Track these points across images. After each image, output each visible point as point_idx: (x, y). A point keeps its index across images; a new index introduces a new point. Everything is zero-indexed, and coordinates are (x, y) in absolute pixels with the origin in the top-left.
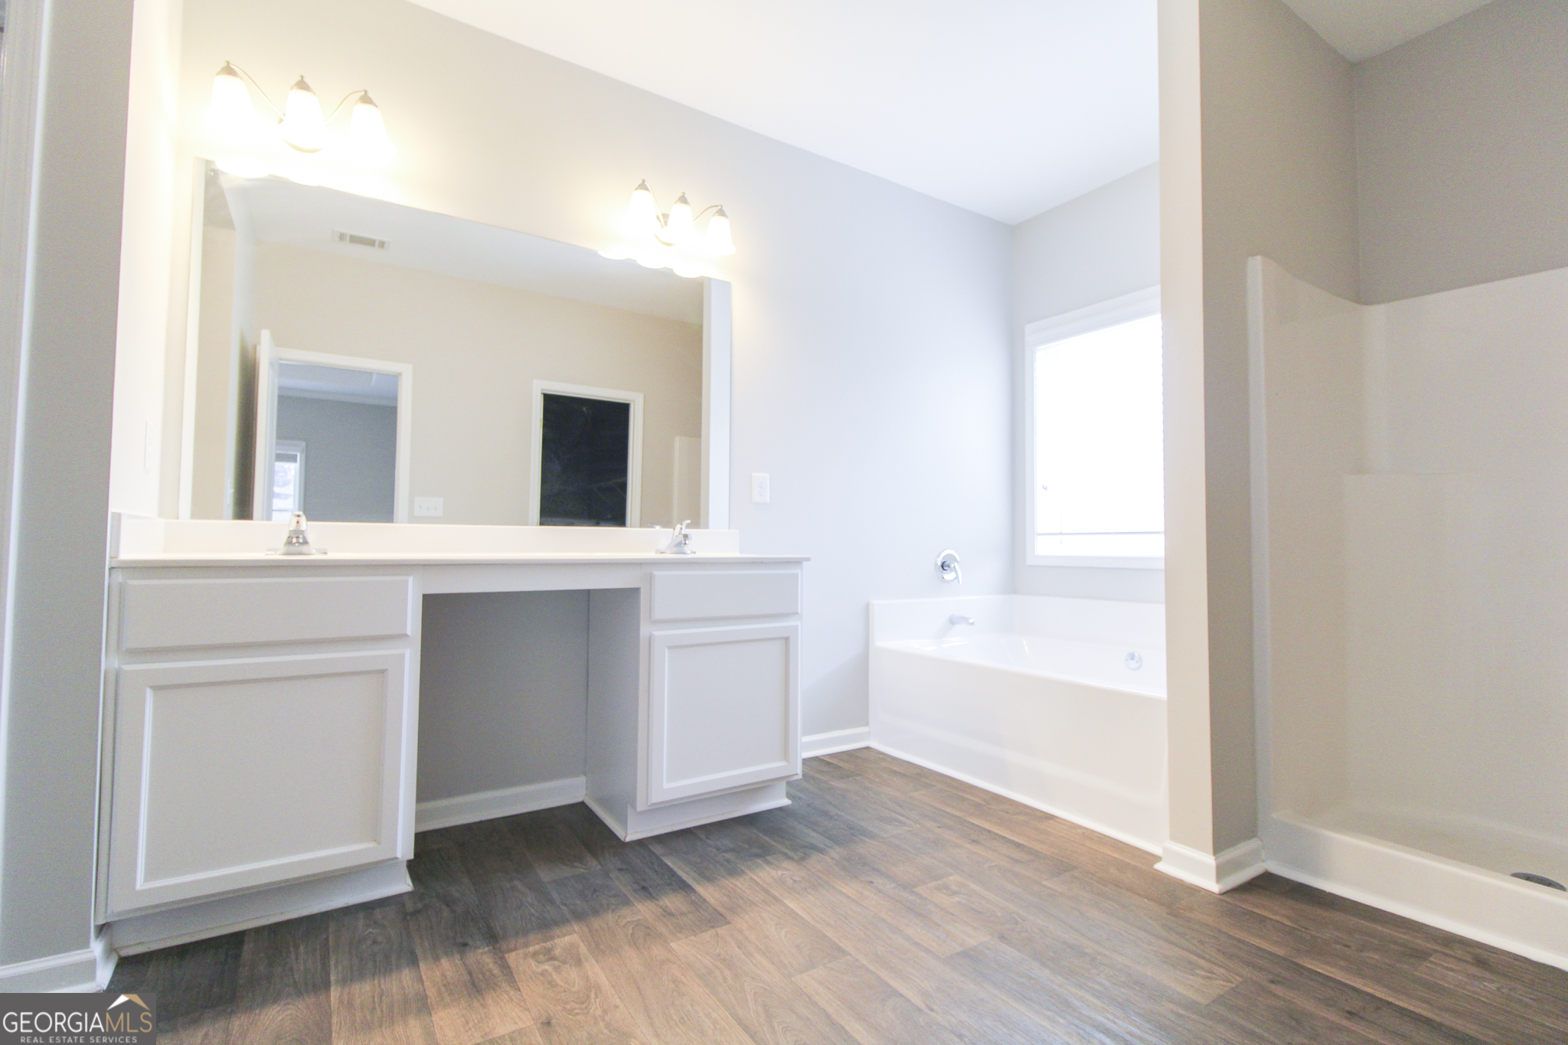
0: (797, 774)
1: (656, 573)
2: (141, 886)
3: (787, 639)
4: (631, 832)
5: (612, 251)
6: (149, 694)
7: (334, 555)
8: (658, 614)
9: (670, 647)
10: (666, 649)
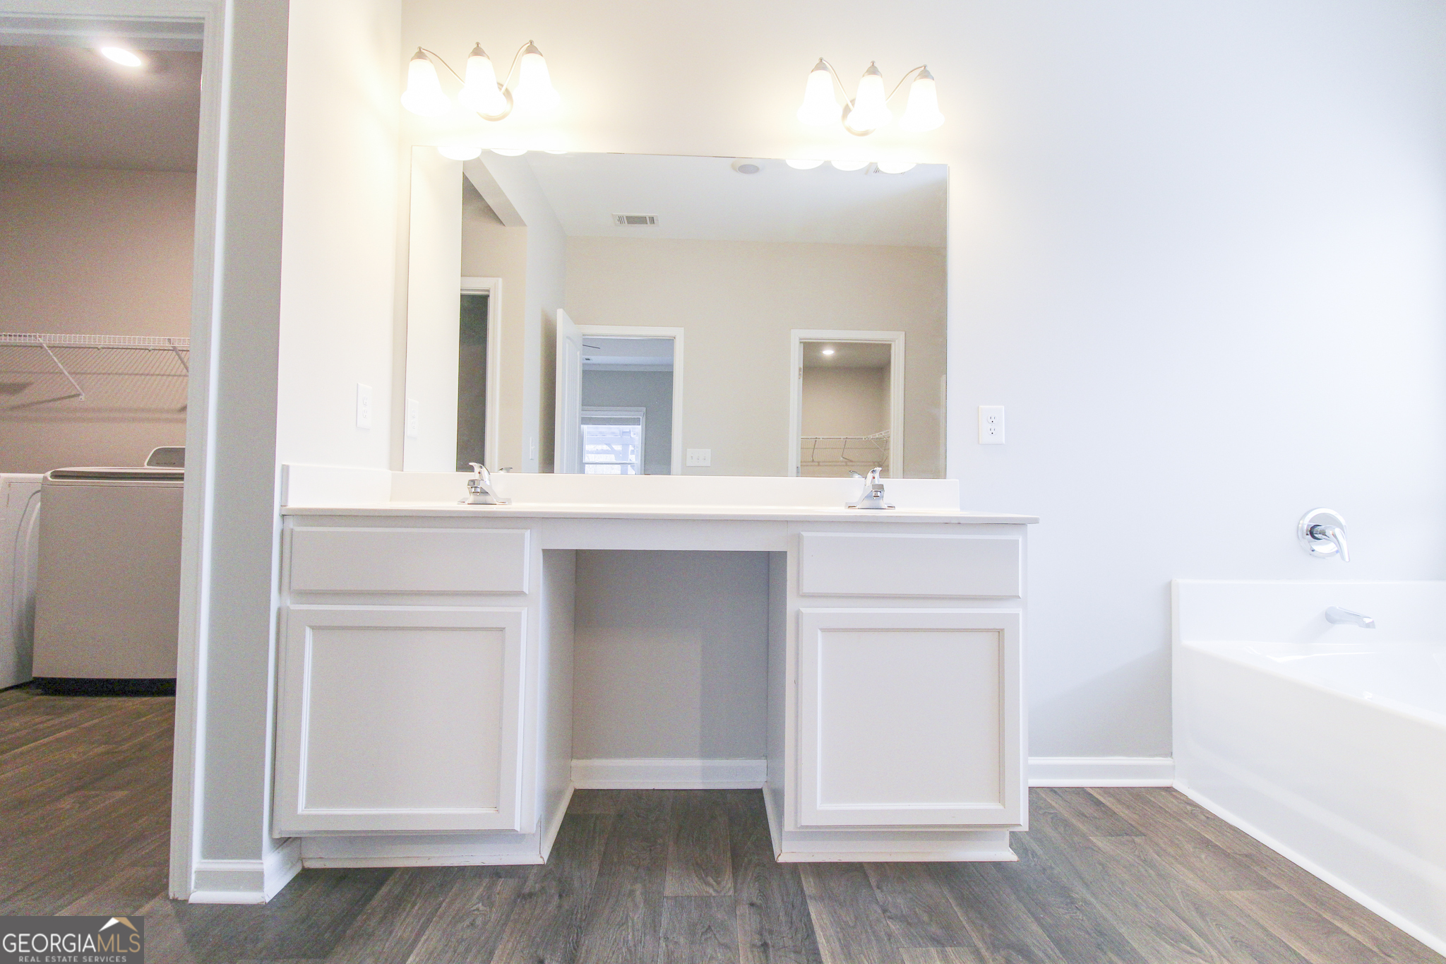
0: (1020, 825)
1: (804, 534)
2: (303, 811)
3: (1000, 632)
4: (788, 851)
5: (801, 160)
6: (309, 632)
7: (517, 506)
8: (807, 588)
9: (823, 630)
10: (819, 632)
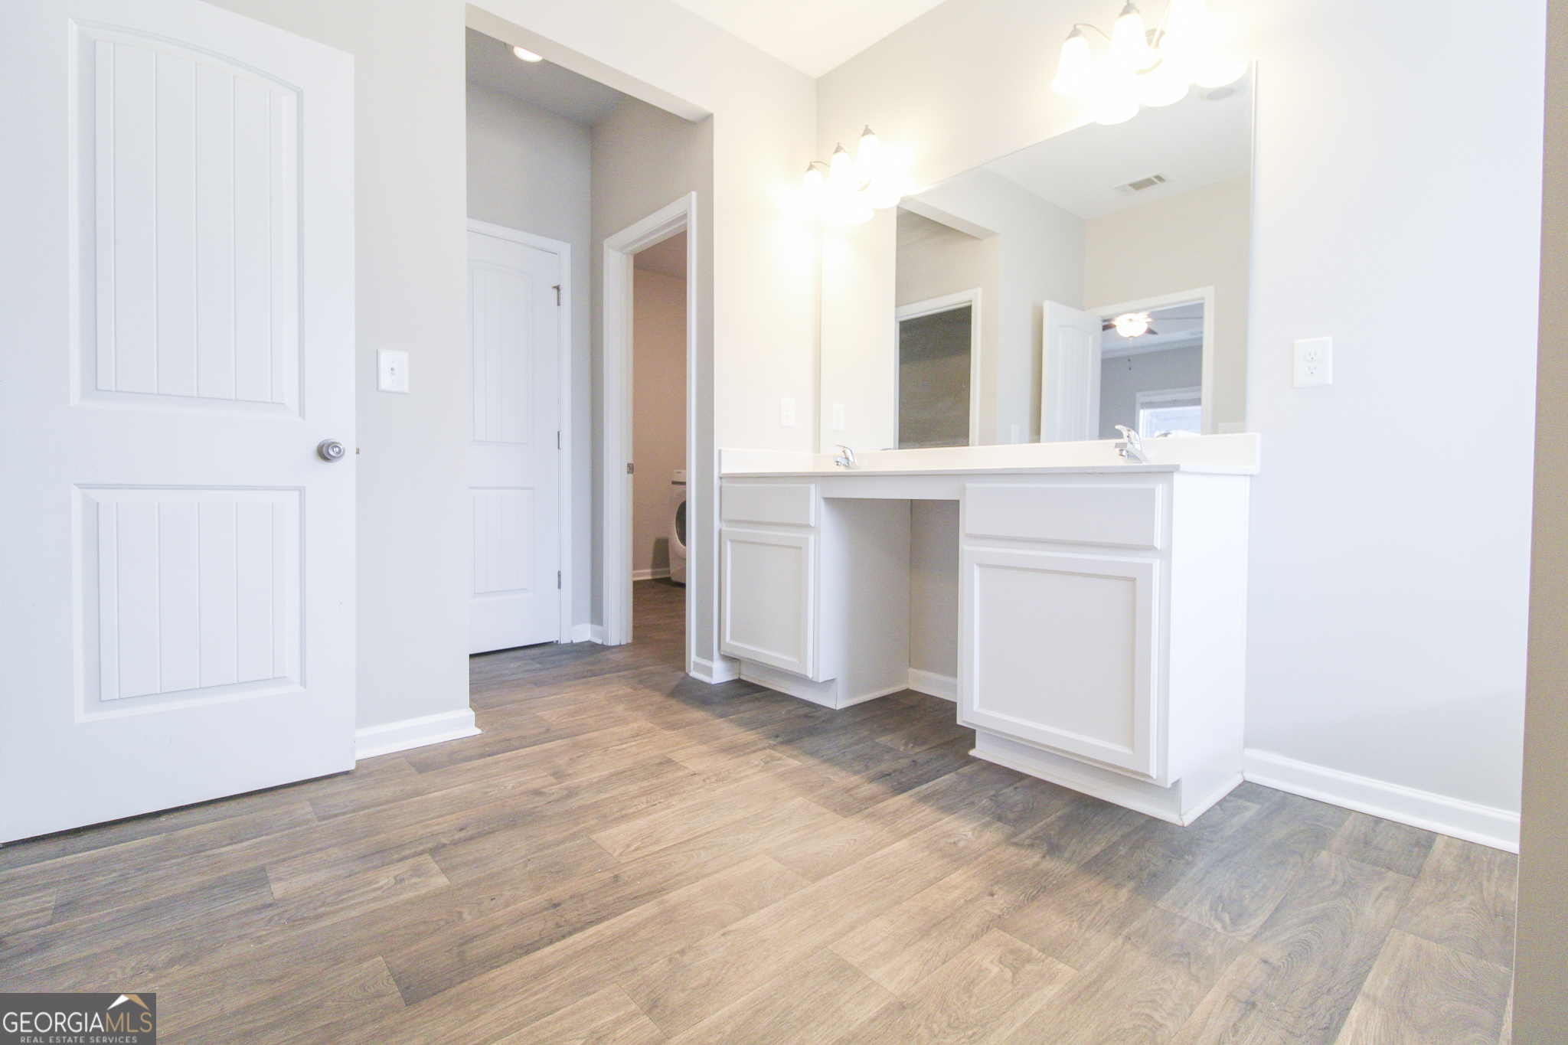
3: (1133, 581)
6: (729, 544)
8: (971, 530)
9: (980, 565)
10: (976, 567)
